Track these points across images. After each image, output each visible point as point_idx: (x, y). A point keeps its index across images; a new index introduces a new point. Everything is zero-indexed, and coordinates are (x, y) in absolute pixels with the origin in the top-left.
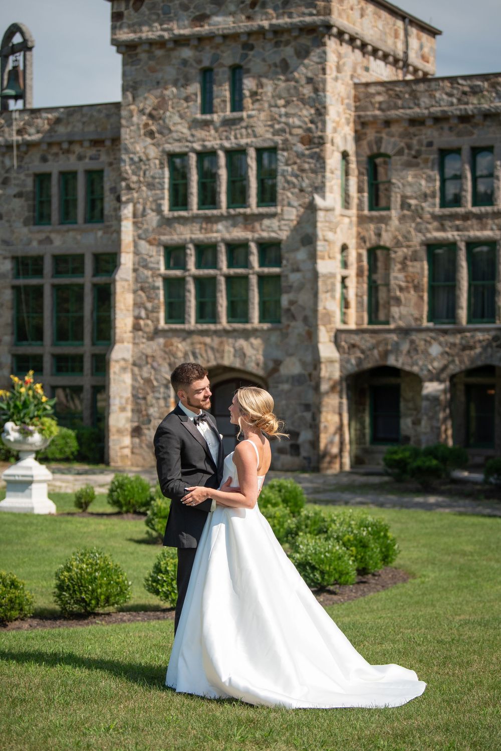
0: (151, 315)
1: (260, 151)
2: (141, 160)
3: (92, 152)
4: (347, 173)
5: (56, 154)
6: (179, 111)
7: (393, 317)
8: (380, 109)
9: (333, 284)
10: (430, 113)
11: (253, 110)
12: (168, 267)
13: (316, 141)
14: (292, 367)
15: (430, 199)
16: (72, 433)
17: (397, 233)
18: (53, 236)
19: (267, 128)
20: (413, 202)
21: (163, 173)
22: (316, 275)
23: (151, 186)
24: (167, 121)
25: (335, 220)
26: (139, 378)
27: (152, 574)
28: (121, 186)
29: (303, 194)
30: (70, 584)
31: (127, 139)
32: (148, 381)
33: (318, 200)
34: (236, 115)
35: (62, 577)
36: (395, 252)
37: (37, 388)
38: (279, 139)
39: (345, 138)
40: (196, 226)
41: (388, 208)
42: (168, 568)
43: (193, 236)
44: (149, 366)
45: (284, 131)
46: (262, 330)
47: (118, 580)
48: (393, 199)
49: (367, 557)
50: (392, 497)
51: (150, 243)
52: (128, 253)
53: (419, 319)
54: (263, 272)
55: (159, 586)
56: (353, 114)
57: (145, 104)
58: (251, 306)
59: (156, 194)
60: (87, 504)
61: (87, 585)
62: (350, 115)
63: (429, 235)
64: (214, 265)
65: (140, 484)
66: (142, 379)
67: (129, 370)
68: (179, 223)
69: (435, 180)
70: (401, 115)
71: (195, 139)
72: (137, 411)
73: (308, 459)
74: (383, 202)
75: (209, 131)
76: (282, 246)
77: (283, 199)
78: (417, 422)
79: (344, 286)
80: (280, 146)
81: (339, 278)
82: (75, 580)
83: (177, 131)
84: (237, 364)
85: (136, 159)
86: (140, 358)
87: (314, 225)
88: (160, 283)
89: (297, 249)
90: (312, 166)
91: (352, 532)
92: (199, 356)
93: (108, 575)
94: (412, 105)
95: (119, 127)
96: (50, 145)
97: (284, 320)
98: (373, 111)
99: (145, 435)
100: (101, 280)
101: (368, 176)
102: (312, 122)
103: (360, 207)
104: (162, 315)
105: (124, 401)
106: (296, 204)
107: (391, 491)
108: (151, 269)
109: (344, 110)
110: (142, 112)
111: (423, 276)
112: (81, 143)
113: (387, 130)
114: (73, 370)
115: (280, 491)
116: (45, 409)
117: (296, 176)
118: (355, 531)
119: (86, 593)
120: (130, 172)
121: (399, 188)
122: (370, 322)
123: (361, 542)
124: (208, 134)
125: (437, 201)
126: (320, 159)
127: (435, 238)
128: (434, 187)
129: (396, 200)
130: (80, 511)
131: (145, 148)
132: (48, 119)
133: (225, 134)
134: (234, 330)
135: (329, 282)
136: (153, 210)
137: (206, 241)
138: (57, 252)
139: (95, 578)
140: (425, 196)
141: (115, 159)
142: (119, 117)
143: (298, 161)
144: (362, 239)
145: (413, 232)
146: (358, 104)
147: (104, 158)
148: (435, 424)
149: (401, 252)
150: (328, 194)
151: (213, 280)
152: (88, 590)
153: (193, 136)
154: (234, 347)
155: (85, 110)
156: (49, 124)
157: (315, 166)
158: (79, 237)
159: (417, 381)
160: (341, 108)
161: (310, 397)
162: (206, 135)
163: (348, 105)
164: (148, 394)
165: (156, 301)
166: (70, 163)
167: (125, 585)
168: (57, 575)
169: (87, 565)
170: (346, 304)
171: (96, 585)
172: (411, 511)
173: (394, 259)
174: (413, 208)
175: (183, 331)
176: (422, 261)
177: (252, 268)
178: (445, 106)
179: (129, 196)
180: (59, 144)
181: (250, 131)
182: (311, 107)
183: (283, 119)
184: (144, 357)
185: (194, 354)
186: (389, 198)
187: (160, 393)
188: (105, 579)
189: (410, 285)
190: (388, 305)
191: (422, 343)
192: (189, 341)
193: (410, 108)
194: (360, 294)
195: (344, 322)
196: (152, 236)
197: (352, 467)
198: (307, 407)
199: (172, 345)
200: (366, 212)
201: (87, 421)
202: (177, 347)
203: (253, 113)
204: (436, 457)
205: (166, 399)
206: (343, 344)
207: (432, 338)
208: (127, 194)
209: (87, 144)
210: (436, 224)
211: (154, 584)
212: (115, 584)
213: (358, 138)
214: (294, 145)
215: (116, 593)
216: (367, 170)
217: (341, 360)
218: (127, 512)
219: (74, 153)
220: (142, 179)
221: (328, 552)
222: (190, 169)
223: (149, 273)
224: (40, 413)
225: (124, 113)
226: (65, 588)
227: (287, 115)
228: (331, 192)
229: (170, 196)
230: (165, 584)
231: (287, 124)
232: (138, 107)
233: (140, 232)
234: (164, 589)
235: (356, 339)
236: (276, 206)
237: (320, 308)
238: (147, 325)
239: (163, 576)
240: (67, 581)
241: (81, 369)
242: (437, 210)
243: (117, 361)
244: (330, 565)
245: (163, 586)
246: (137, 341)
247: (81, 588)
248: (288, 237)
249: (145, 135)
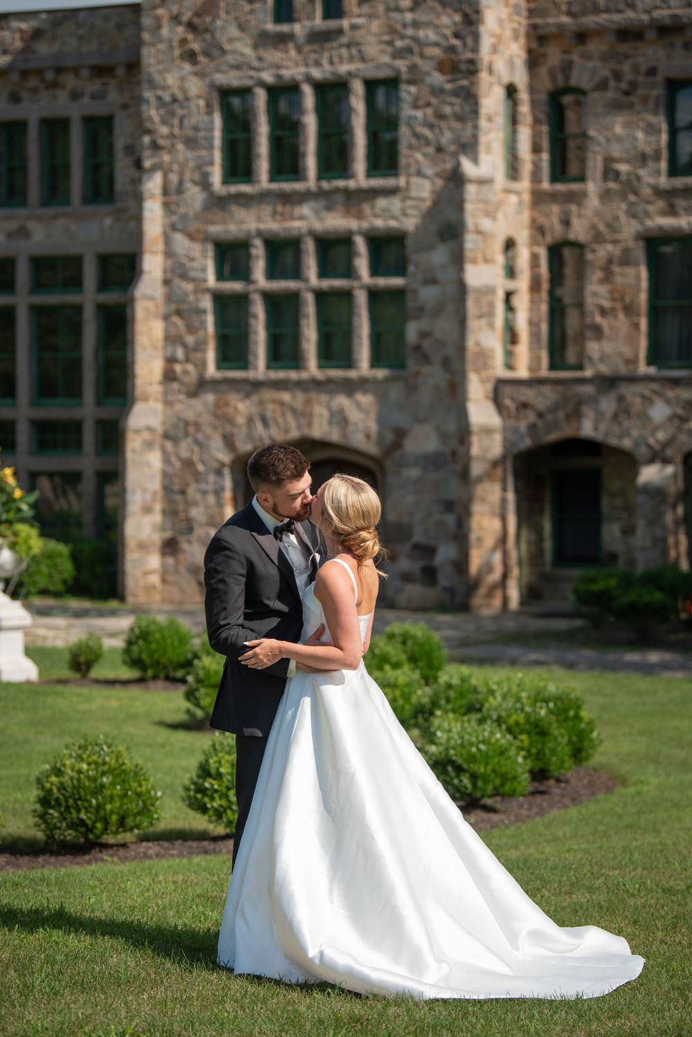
0: (193, 356)
1: (371, 85)
2: (175, 100)
3: (94, 86)
4: (514, 121)
5: (35, 91)
6: (237, 19)
7: (590, 359)
8: (569, 13)
9: (492, 305)
10: (652, 19)
11: (360, 16)
12: (220, 277)
13: (463, 67)
14: (423, 441)
15: (651, 164)
16: (63, 549)
17: (596, 220)
18: (31, 225)
19: (384, 47)
20: (623, 168)
21: (212, 122)
22: (462, 289)
23: (191, 143)
24: (218, 34)
25: (494, 198)
26: (174, 459)
27: (195, 779)
28: (142, 144)
29: (441, 156)
30: (61, 797)
31: (150, 65)
32: (188, 464)
33: (467, 167)
34: (332, 24)
35: (48, 785)
36: (594, 251)
37: (6, 476)
38: (402, 65)
39: (511, 63)
40: (266, 210)
41: (582, 178)
42: (222, 770)
43: (263, 226)
44: (190, 440)
45: (409, 51)
46: (375, 381)
47: (139, 789)
48: (590, 163)
49: (547, 752)
50: (589, 653)
51: (191, 237)
52: (154, 253)
53: (632, 362)
54: (376, 285)
55: (206, 800)
56: (524, 22)
57: (181, 7)
58: (356, 341)
59: (199, 157)
60: (89, 666)
61: (89, 797)
62: (519, 23)
63: (649, 223)
64: (296, 272)
65: (177, 631)
66: (180, 459)
67: (157, 446)
68: (238, 204)
69: (659, 131)
70: (603, 22)
71: (264, 65)
72: (171, 512)
73: (450, 591)
74: (573, 169)
75: (286, 51)
76: (409, 243)
77: (409, 166)
78: (628, 531)
79: (510, 308)
80: (405, 76)
81: (500, 295)
82: (70, 790)
83: (234, 52)
84: (335, 436)
85: (167, 98)
86: (175, 426)
87: (460, 206)
88: (207, 303)
89: (431, 248)
90: (457, 109)
91: (522, 710)
92: (271, 423)
93: (124, 781)
94: (622, 6)
95: (138, 45)
96: (25, 74)
97: (412, 364)
98: (558, 16)
99: (184, 552)
100: (111, 297)
101: (550, 124)
102: (457, 35)
103: (536, 177)
104: (211, 356)
105: (148, 497)
106: (429, 171)
107: (586, 644)
108: (193, 280)
109: (510, 15)
110: (176, 19)
111: (639, 290)
112: (75, 71)
113: (581, 48)
114: (65, 446)
115: (404, 643)
116: (19, 510)
117: (431, 127)
118: (528, 709)
119: (87, 811)
120: (157, 119)
121: (599, 144)
122: (553, 366)
123: (536, 726)
124: (284, 56)
125: (664, 165)
126: (470, 98)
127: (660, 228)
128: (658, 142)
129: (595, 165)
130: (77, 676)
131: (182, 79)
132: (21, 31)
133: (313, 56)
134: (330, 381)
135: (485, 300)
136: (195, 183)
137: (283, 234)
138: (38, 252)
139: (102, 786)
140: (643, 159)
141: (133, 98)
142: (139, 27)
143: (434, 101)
144: (538, 230)
145: (623, 218)
146: (533, 5)
147: (114, 96)
148: (659, 532)
149: (602, 252)
150: (483, 157)
151: (294, 298)
152: (91, 806)
153: (260, 59)
154: (329, 408)
155: (82, 14)
156: (22, 39)
157: (462, 108)
158: (74, 227)
159: (630, 462)
160: (504, 12)
161: (454, 489)
162: (282, 59)
163: (516, 7)
164: (188, 485)
165: (201, 333)
166: (58, 104)
167: (151, 798)
168: (39, 781)
169: (89, 764)
170: (512, 337)
171: (104, 798)
172: (620, 677)
173: (590, 262)
174: (623, 177)
175: (245, 381)
176: (637, 264)
177: (358, 278)
178: (677, 7)
179: (156, 160)
180: (40, 72)
181: (354, 51)
182: (456, 10)
183: (409, 32)
184: (181, 425)
185: (264, 421)
186: (583, 161)
187: (207, 483)
188: (118, 787)
189: (619, 305)
190: (581, 338)
191: (638, 400)
192: (255, 398)
193: (619, 11)
194: (535, 320)
195: (510, 366)
196: (193, 226)
197: (523, 603)
198: (449, 506)
199: (227, 404)
200: (546, 185)
201: (89, 529)
202: (236, 408)
203: (360, 21)
204: (660, 588)
205: (218, 492)
206: (508, 402)
207: (655, 392)
208: (152, 157)
209: (85, 73)
210: (661, 204)
211: (199, 796)
212: (134, 796)
213: (533, 61)
214: (428, 74)
215: (136, 811)
216: (549, 115)
217: (505, 429)
218: (155, 677)
219: (64, 87)
220: (176, 131)
221: (483, 742)
222: (255, 115)
223: (189, 287)
224: (11, 516)
225: (146, 21)
226: (53, 803)
227: (416, 24)
228: (488, 152)
229: (224, 159)
230: (216, 796)
231: (415, 39)
232: (170, 11)
233: (174, 218)
234: (215, 804)
235: (528, 394)
236: (396, 175)
237: (470, 344)
238: (186, 372)
239: (214, 782)
240: (55, 790)
241: (79, 445)
242: (664, 181)
243: (138, 431)
244: (486, 765)
245: (212, 799)
246: (170, 398)
247: (79, 803)
248: (417, 228)
249: (182, 57)
